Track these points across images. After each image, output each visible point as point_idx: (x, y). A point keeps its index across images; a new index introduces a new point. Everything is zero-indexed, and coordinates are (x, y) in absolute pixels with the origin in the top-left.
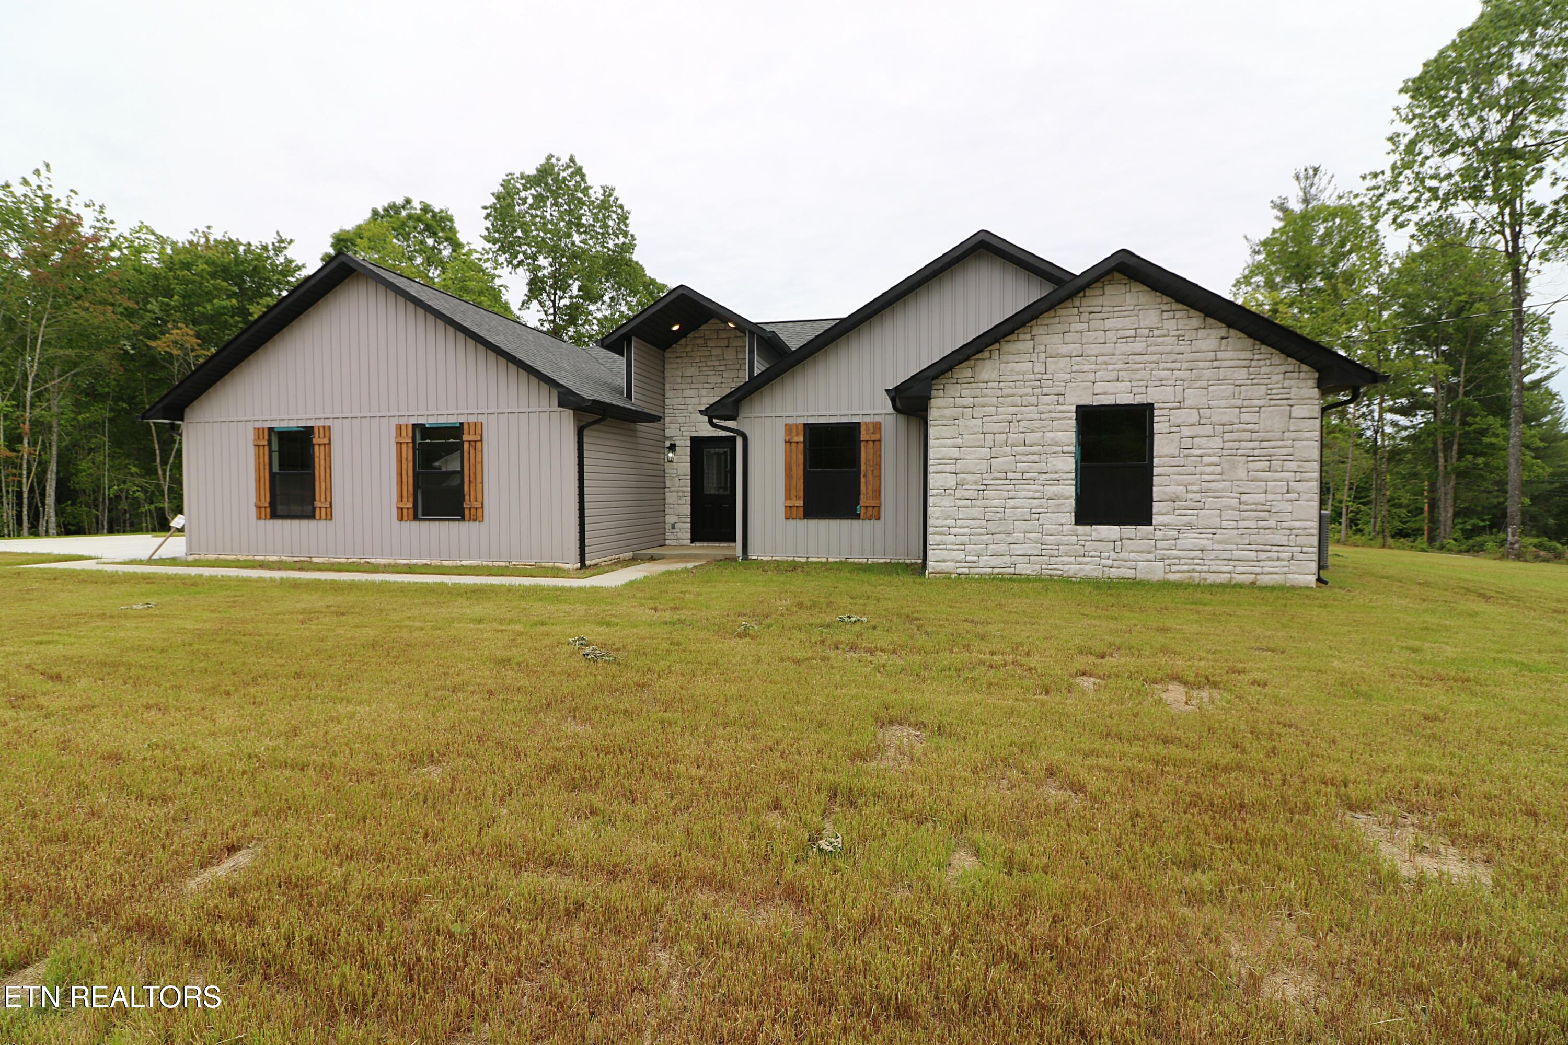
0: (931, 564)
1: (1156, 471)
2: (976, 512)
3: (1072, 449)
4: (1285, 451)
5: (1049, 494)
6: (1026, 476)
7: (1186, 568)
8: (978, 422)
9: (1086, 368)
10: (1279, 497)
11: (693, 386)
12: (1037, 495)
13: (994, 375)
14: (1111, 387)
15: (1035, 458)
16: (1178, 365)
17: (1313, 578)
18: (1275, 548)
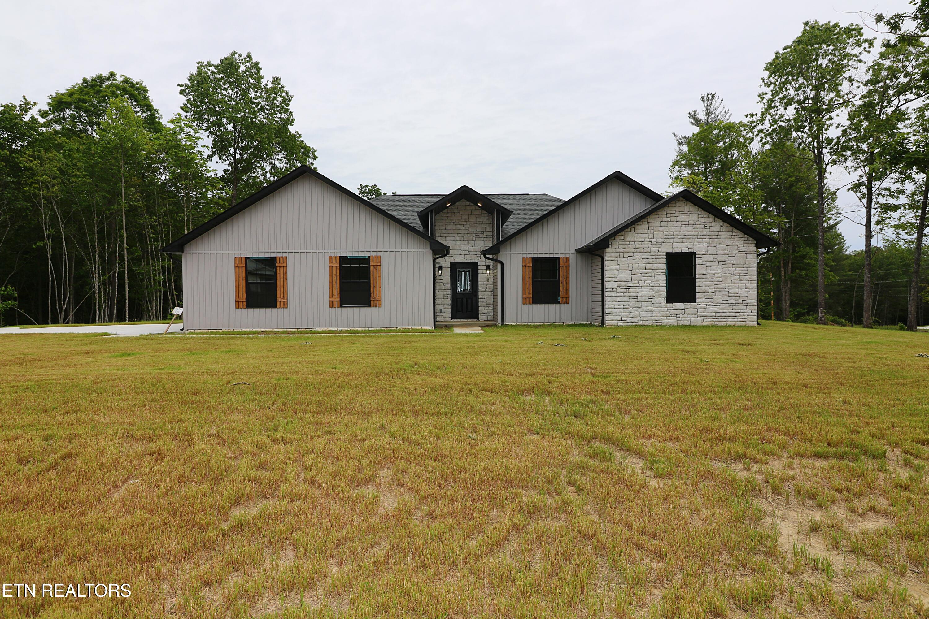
0: (607, 322)
1: (697, 280)
2: (626, 298)
3: (665, 271)
4: (744, 272)
5: (656, 290)
6: (646, 282)
7: (709, 320)
8: (626, 259)
9: (670, 237)
10: (743, 290)
11: (451, 235)
12: (651, 290)
13: (632, 239)
14: (680, 245)
15: (650, 275)
16: (704, 237)
17: (756, 323)
18: (742, 311)
